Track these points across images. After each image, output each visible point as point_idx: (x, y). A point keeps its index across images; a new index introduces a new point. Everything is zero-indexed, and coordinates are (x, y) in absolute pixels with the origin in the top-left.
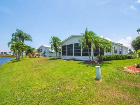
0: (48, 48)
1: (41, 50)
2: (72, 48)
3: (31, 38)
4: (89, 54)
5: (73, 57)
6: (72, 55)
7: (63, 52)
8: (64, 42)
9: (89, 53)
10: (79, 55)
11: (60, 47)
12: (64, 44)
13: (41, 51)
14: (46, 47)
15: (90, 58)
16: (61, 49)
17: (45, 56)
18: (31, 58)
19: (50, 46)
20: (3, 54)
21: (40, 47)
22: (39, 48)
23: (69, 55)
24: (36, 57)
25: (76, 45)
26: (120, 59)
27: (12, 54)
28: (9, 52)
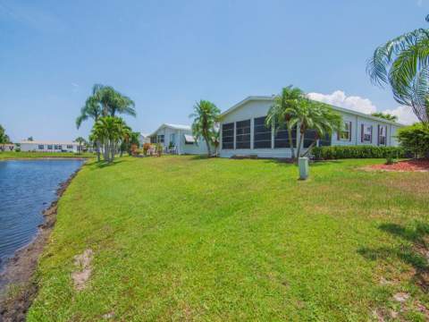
0: (181, 130)
1: (163, 136)
2: (249, 131)
3: (131, 106)
4: (291, 143)
5: (252, 151)
6: (249, 147)
7: (224, 140)
8: (226, 115)
9: (290, 139)
10: (268, 145)
11: (217, 128)
12: (228, 121)
13: (162, 141)
14: (177, 130)
15: (293, 151)
16: (219, 134)
17: (173, 153)
18: (141, 156)
19: (189, 127)
21: (160, 130)
22: (157, 132)
23: (240, 146)
24: (151, 155)
25: (260, 121)
26: (378, 157)
27: (75, 151)
28: (70, 143)
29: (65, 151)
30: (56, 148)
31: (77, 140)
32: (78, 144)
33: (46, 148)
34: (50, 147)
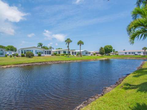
20: (131, 54)
27: (142, 54)
28: (139, 51)
29: (137, 55)
30: (132, 53)
31: (143, 49)
32: (144, 51)
33: (128, 54)
34: (130, 53)
